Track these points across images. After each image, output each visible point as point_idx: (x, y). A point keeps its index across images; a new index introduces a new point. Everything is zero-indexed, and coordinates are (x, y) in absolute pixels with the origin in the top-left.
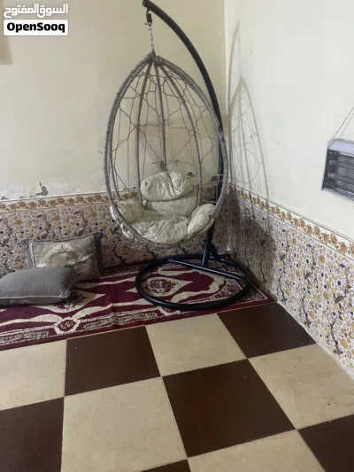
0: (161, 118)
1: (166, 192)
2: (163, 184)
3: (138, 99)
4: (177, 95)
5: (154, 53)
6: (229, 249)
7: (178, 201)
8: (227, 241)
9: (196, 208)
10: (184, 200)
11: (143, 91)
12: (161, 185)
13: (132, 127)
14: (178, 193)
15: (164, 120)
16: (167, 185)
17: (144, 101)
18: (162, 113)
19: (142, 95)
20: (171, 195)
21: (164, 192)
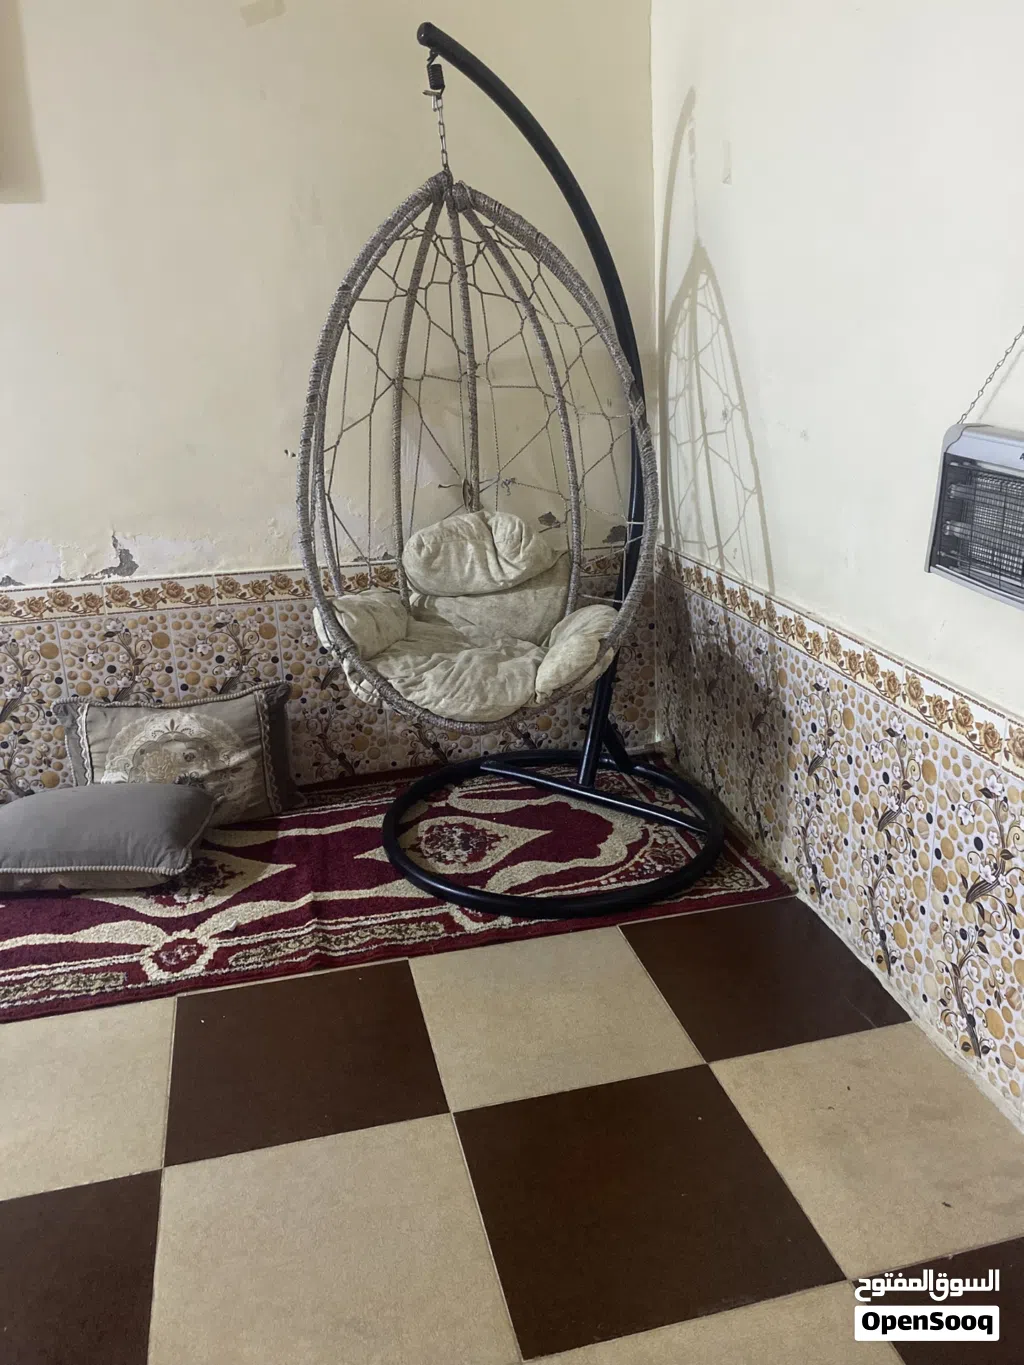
0: (465, 359)
1: (478, 569)
2: (470, 548)
3: (400, 304)
5: (447, 173)
6: (658, 739)
7: (511, 599)
8: (652, 714)
9: (561, 618)
10: (529, 593)
11: (416, 280)
12: (461, 552)
13: (383, 382)
14: (512, 574)
15: (474, 366)
16: (481, 549)
17: (418, 312)
18: (471, 346)
19: (411, 294)
20: (491, 579)
21: (472, 569)
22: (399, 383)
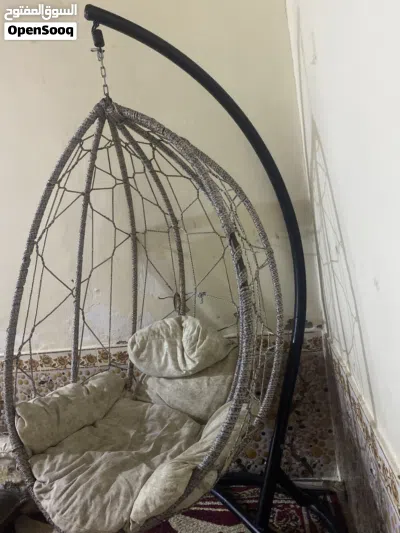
0: (169, 217)
1: (170, 361)
2: (166, 345)
4: (185, 173)
6: (338, 476)
7: (192, 382)
10: (204, 379)
11: (124, 172)
12: (160, 347)
14: (190, 366)
15: (175, 221)
16: (173, 345)
17: (133, 192)
18: (170, 209)
19: (126, 180)
20: (178, 368)
21: (166, 360)
22: (134, 236)
